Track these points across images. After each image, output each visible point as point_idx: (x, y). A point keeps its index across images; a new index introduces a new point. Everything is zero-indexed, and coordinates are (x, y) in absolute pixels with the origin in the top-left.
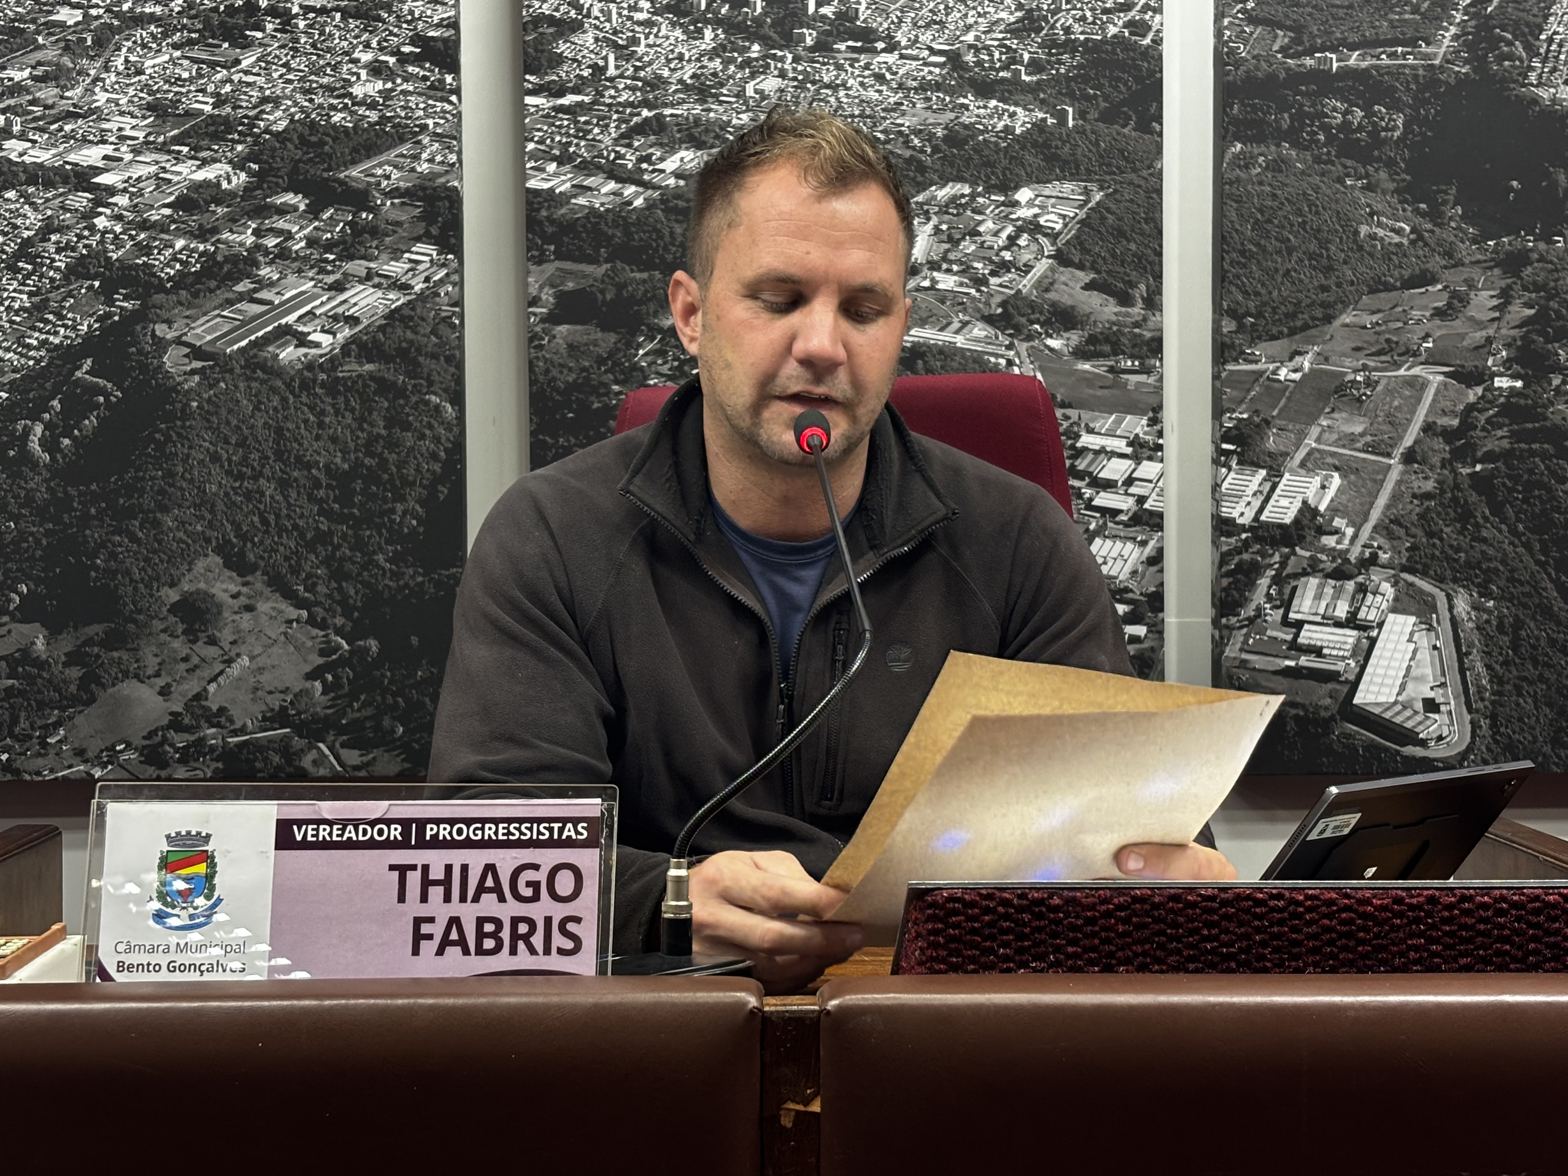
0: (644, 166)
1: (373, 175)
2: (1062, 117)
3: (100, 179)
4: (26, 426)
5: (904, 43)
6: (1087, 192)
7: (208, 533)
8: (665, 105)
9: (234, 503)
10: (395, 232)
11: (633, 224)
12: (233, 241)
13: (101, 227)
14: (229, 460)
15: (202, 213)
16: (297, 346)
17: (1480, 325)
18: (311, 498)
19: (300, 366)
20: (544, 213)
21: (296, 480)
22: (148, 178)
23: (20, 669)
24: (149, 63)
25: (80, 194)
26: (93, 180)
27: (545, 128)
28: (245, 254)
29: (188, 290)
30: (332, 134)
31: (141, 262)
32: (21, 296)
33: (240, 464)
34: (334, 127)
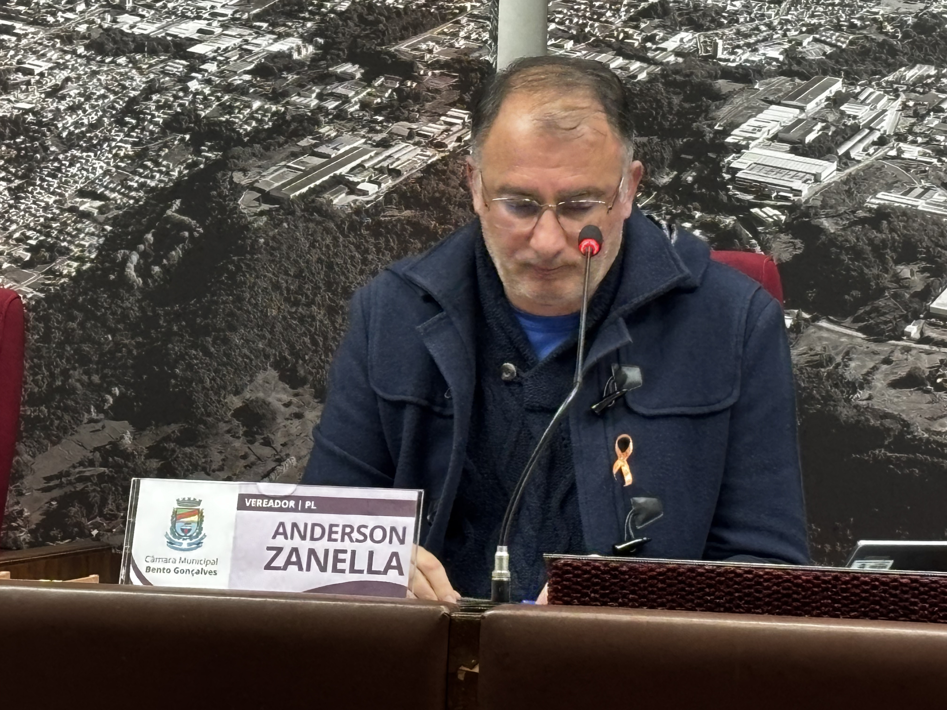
0: (649, 45)
1: (418, 50)
3: (195, 49)
4: (124, 255)
7: (268, 350)
9: (290, 326)
10: (434, 98)
11: (636, 95)
12: (300, 103)
13: (193, 90)
14: (288, 289)
15: (276, 79)
16: (348, 194)
19: (350, 211)
21: (342, 307)
22: (233, 49)
23: (111, 459)
25: (177, 61)
26: (189, 50)
27: (565, 11)
28: (309, 114)
29: (261, 144)
30: (386, 13)
31: (224, 119)
32: (126, 146)
33: (296, 293)
34: (388, 8)
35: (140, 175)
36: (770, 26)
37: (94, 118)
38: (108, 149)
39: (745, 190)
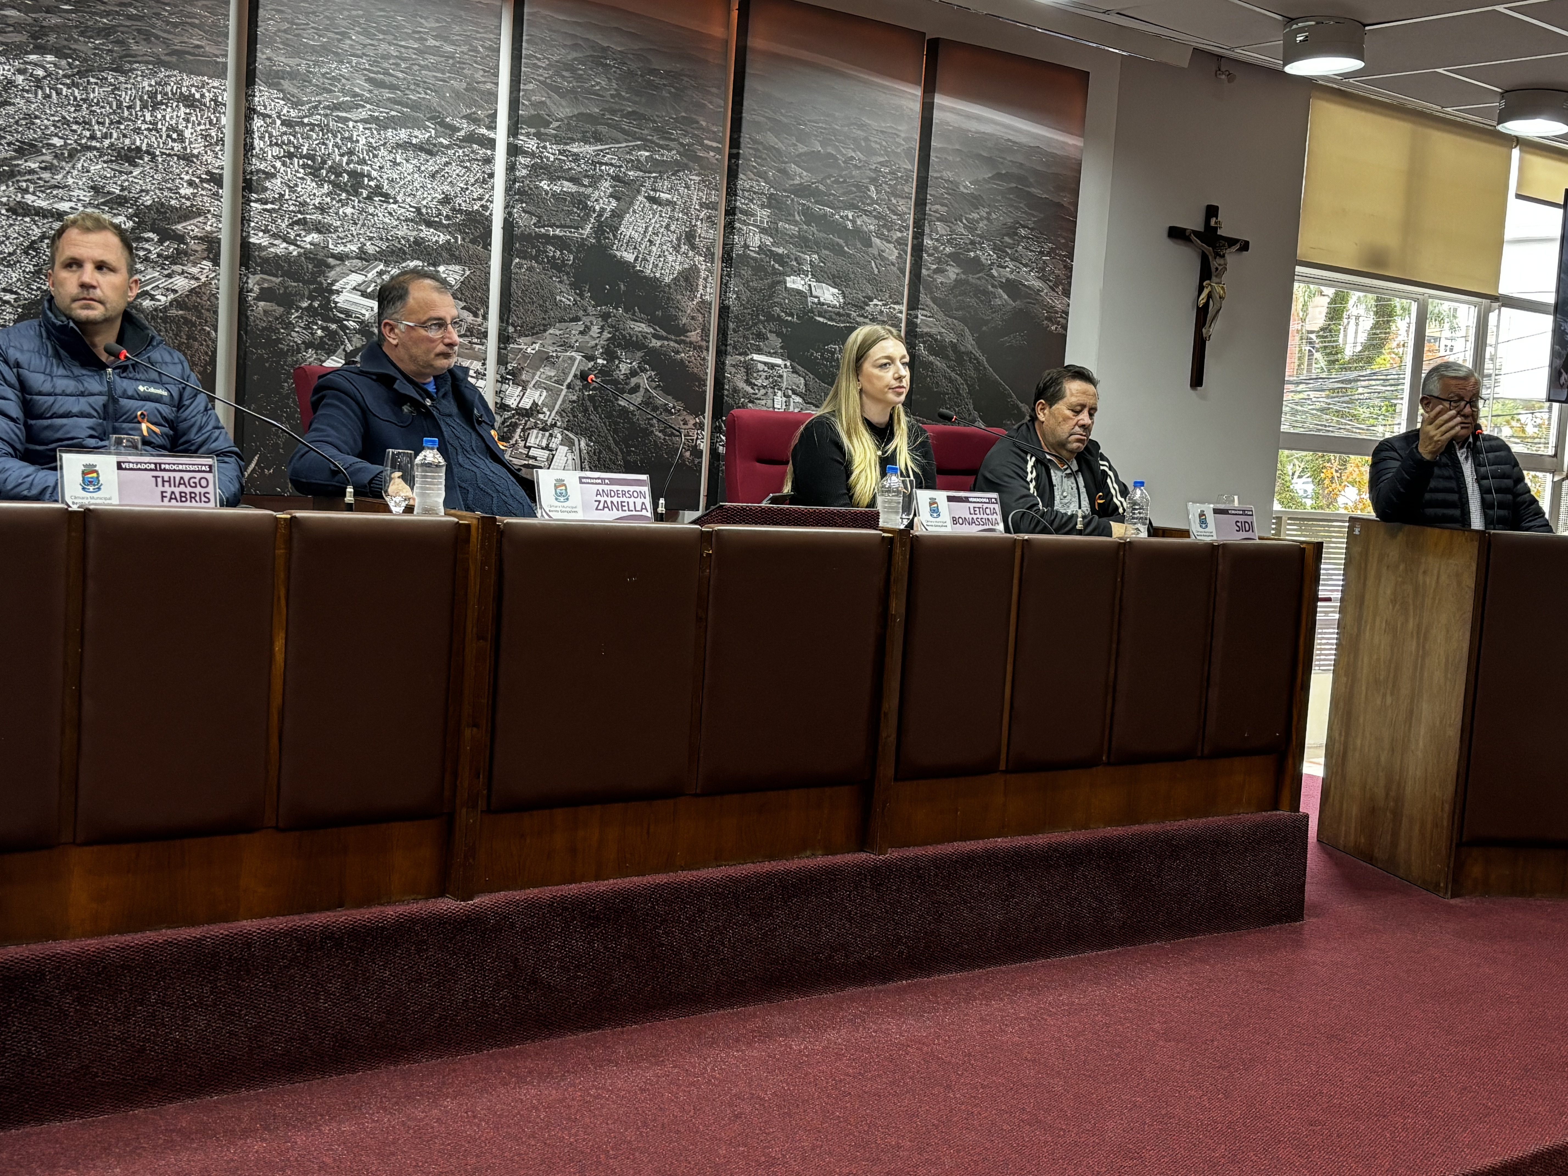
0: (298, 238)
1: (187, 229)
2: (456, 239)
5: (400, 201)
6: (464, 270)
8: (307, 214)
10: (195, 255)
11: (292, 262)
16: (150, 300)
17: (594, 338)
19: (151, 309)
20: (257, 253)
24: (92, 168)
27: (259, 217)
30: (171, 209)
34: (171, 206)
35: (38, 283)
36: (352, 235)
39: (341, 313)
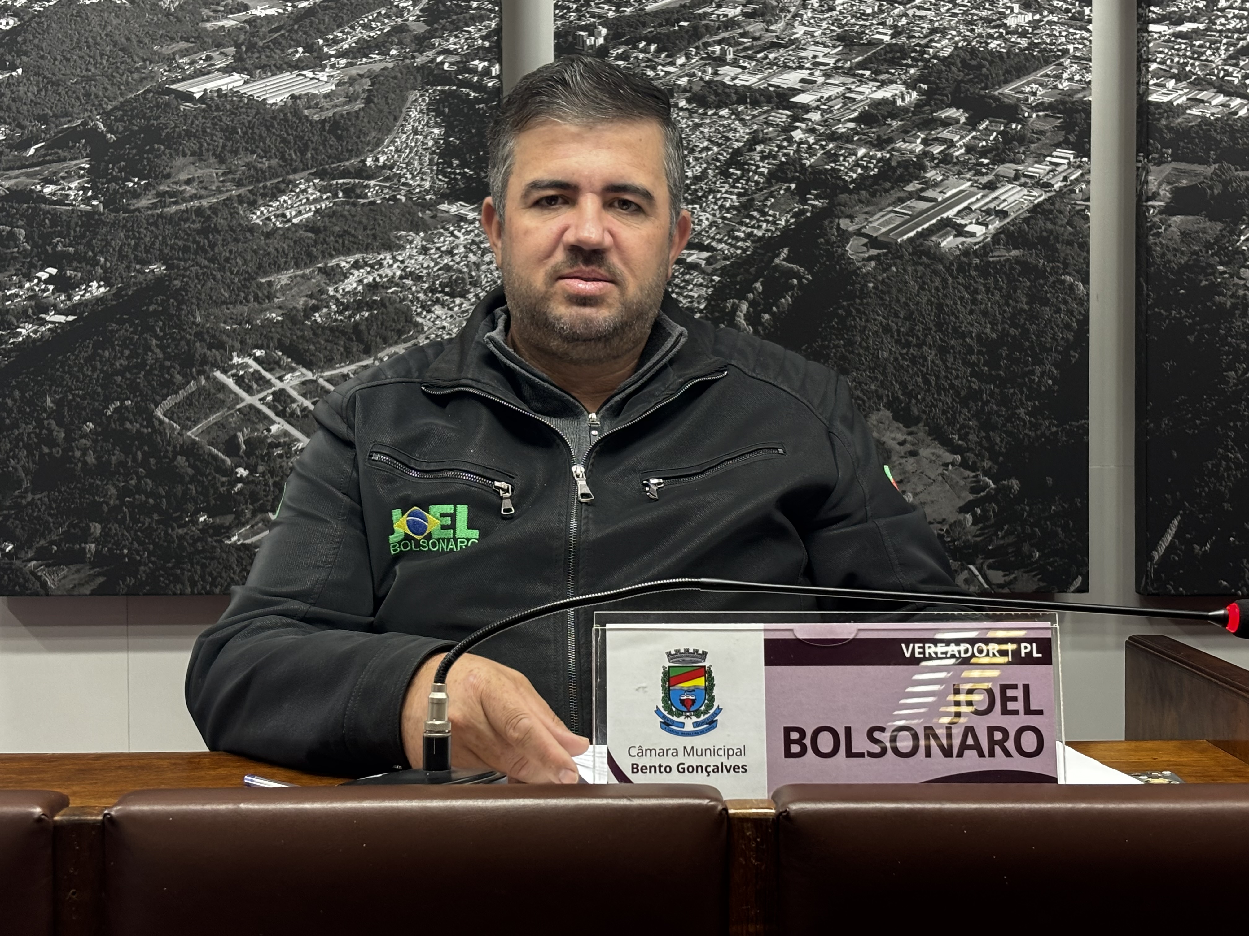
1: (1022, 92)
3: (797, 99)
4: (734, 304)
7: (881, 391)
9: (902, 366)
10: (1039, 139)
11: (1238, 131)
12: (905, 149)
13: (797, 139)
14: (898, 331)
15: (880, 126)
16: (955, 236)
18: (966, 363)
19: (958, 253)
20: (1164, 122)
21: (953, 347)
22: (836, 98)
25: (781, 111)
26: (792, 100)
27: (1166, 51)
28: (915, 159)
29: (868, 191)
30: (989, 58)
31: (829, 167)
32: (732, 197)
33: (907, 334)
34: (991, 52)
35: (747, 225)
37: (698, 170)
38: (713, 200)
